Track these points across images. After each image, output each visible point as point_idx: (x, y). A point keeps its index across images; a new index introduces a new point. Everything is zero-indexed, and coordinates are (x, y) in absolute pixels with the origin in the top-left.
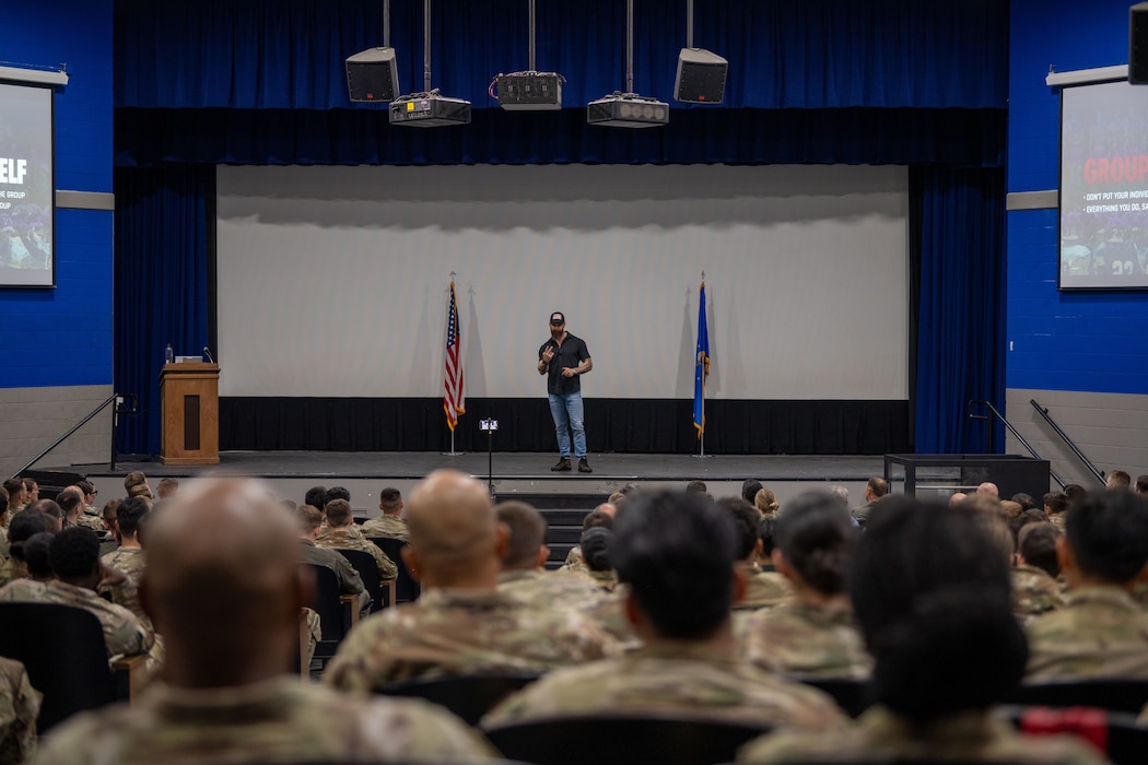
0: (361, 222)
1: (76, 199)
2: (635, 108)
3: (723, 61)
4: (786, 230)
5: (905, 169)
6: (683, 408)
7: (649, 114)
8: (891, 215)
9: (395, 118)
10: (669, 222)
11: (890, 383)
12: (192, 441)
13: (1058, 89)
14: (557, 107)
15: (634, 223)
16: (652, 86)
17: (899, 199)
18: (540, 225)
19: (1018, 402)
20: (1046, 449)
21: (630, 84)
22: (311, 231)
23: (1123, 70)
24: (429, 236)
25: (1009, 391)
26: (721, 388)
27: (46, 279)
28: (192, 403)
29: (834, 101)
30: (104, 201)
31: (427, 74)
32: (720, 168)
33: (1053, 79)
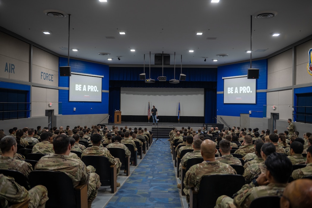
0: (138, 94)
1: (104, 91)
2: (175, 81)
3: (185, 75)
4: (189, 96)
5: (204, 89)
6: (176, 117)
7: (177, 82)
8: (202, 94)
9: (146, 82)
10: (175, 95)
11: (202, 115)
12: (118, 121)
13: (224, 79)
14: (166, 81)
15: (171, 95)
16: (177, 78)
17: (203, 92)
18: (160, 95)
19: (218, 117)
20: (222, 123)
21: (175, 78)
22: (132, 95)
23: (247, 76)
24: (146, 96)
25: (217, 116)
26: (181, 115)
27: (101, 101)
28: (118, 116)
29: (196, 81)
30: (108, 91)
31: (150, 76)
32: (182, 88)
33: (223, 78)
